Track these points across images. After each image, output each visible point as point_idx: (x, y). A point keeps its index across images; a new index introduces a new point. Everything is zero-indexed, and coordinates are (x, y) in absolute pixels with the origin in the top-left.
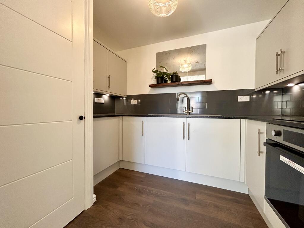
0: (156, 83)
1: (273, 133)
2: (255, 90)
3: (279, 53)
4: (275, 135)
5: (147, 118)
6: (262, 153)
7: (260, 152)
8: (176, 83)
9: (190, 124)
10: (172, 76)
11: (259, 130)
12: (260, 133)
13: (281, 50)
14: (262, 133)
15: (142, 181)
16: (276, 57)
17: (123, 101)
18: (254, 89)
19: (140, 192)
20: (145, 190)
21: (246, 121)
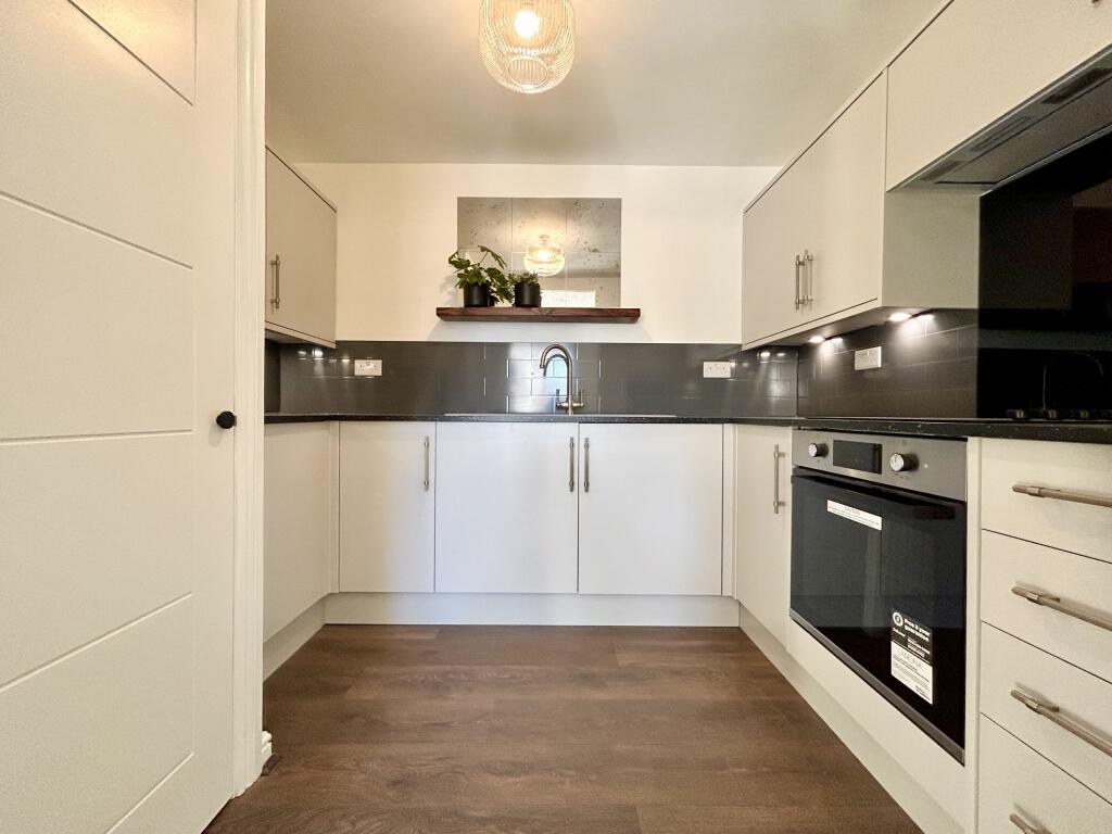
0: (460, 303)
1: (813, 450)
2: (744, 349)
3: (801, 260)
4: (817, 455)
5: (442, 425)
6: (782, 504)
7: (779, 504)
8: (534, 309)
9: (590, 442)
10: (519, 287)
11: (777, 447)
12: (779, 455)
13: (806, 252)
14: (783, 455)
15: (434, 653)
16: (794, 266)
17: (313, 362)
18: (740, 346)
19: (436, 686)
20: (451, 676)
21: (734, 429)
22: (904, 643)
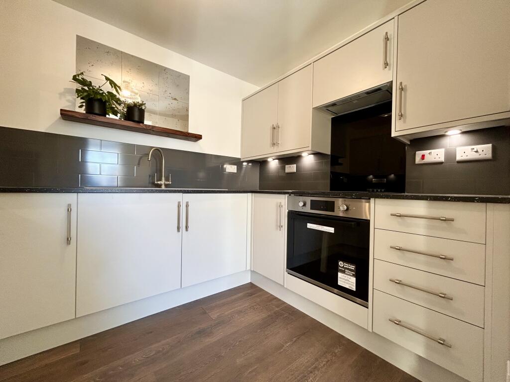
1: (301, 204)
2: (242, 160)
3: (275, 127)
6: (282, 226)
10: (131, 109)
12: (281, 207)
13: (277, 124)
21: (252, 196)
22: (343, 272)
